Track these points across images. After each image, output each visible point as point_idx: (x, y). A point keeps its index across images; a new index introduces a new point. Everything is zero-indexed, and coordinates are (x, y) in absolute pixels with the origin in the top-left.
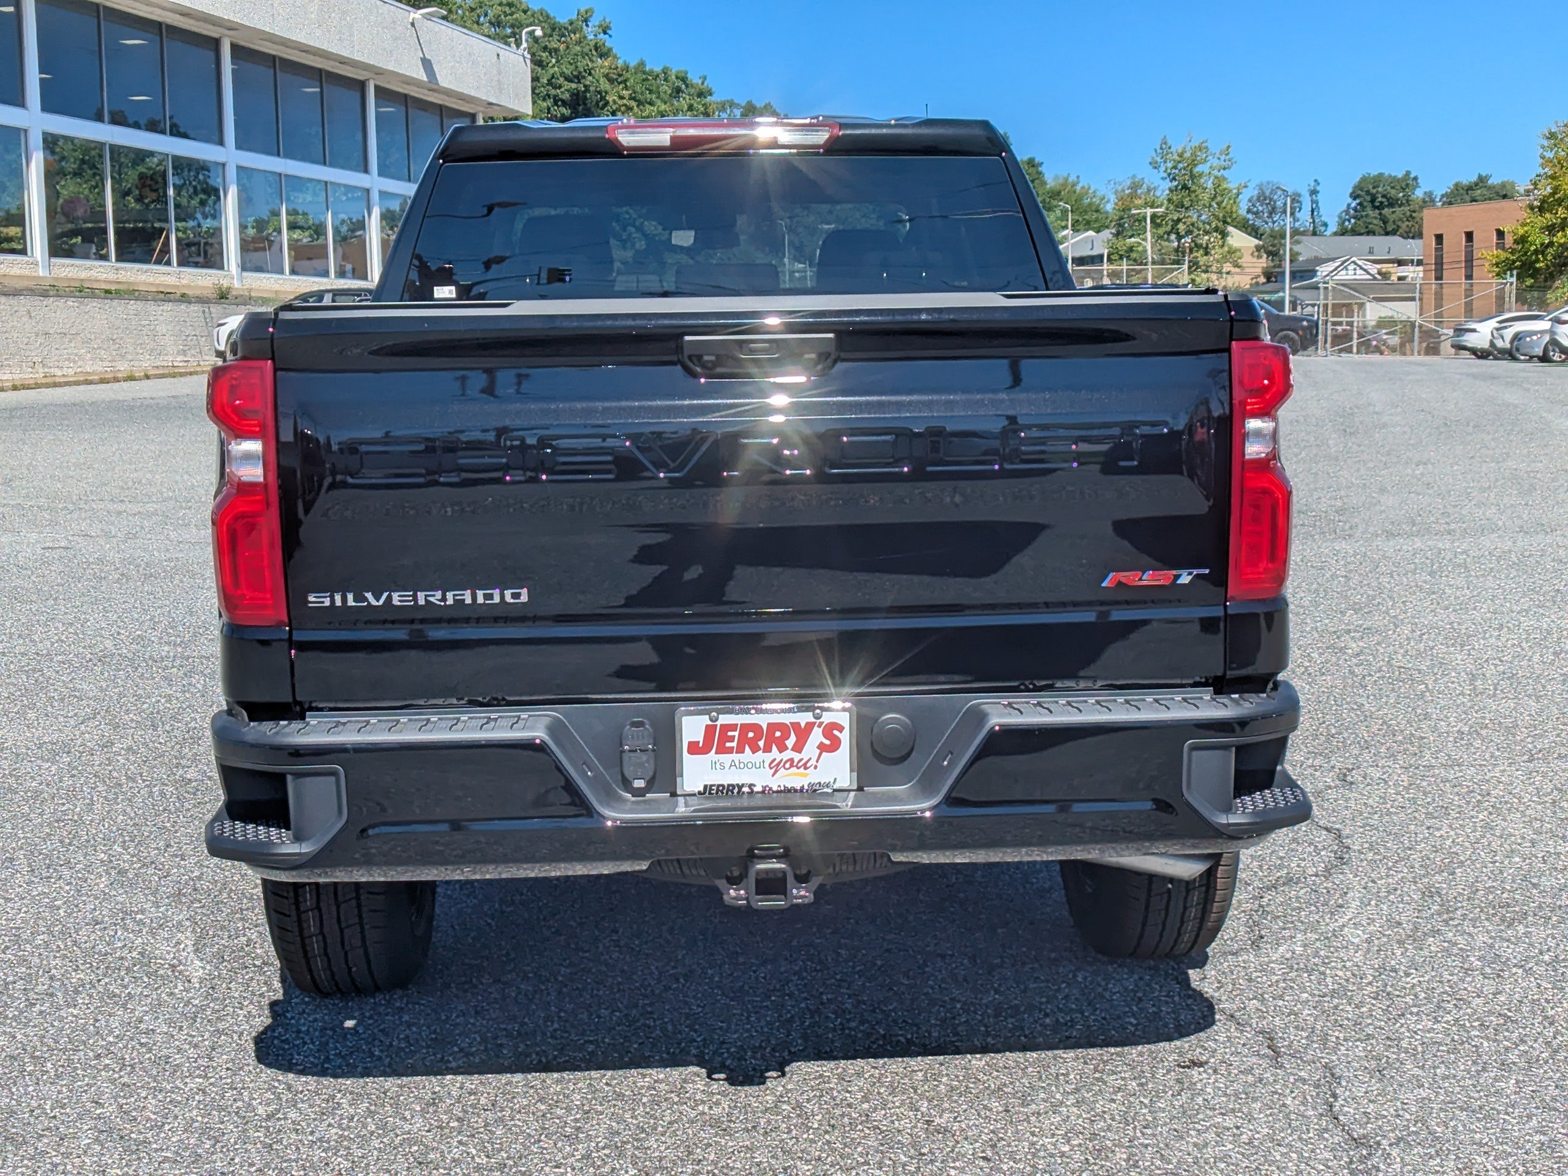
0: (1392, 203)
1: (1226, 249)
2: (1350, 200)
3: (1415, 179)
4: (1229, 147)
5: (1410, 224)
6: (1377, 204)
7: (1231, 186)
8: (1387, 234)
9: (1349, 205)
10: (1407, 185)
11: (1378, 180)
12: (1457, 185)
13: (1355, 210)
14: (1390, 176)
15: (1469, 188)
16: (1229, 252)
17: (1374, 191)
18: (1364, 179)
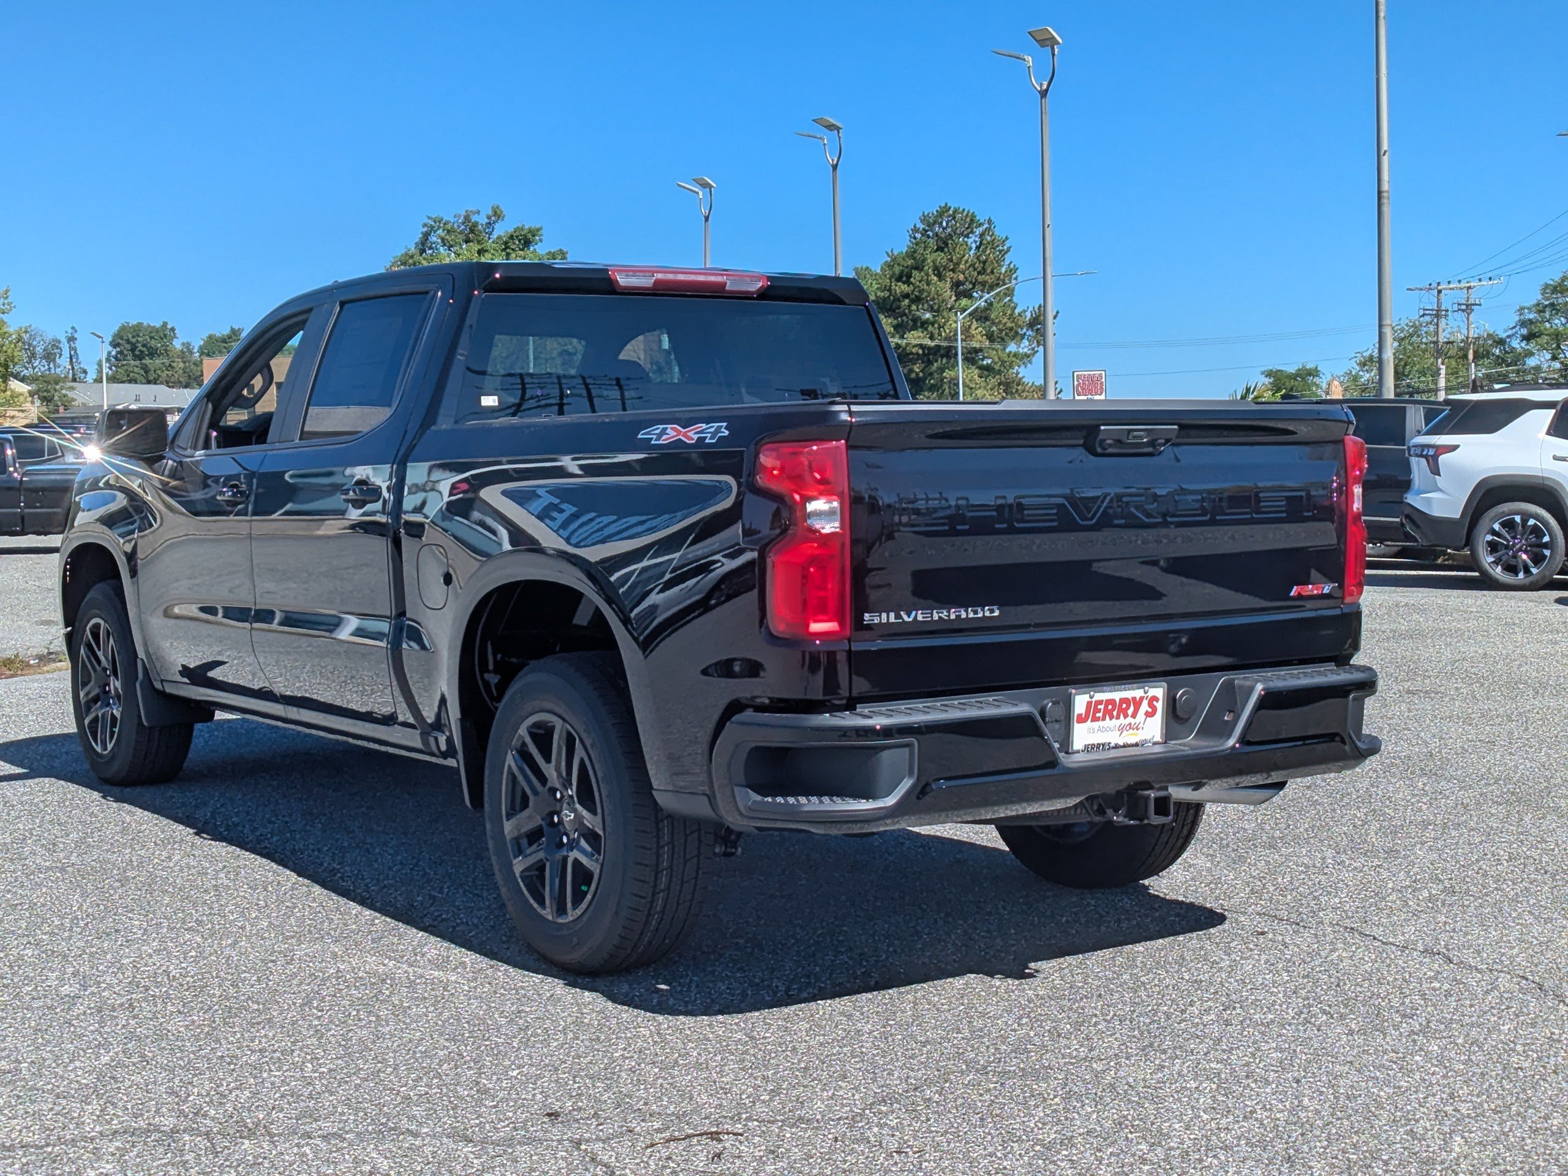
0: (153, 353)
1: (8, 393)
2: (110, 348)
3: (173, 329)
4: (7, 291)
5: (170, 373)
6: (137, 353)
7: (11, 330)
8: (149, 382)
9: (109, 353)
10: (165, 336)
11: (137, 329)
12: (210, 337)
13: (116, 358)
14: (149, 326)
15: (224, 341)
16: (12, 396)
17: (134, 340)
18: (123, 328)
